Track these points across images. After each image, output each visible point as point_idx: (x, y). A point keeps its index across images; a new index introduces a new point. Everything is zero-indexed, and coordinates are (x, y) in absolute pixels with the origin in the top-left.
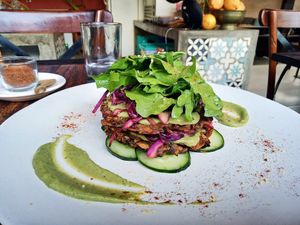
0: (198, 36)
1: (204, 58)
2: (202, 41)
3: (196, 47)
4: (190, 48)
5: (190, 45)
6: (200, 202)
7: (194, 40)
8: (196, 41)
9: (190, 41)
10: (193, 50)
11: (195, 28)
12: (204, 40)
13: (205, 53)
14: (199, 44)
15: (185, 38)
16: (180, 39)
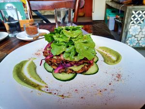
0: (139, 9)
1: (142, 22)
2: (141, 12)
3: (137, 16)
4: (133, 16)
5: (133, 14)
6: (63, 96)
7: (136, 12)
8: (137, 12)
9: (134, 12)
10: (134, 17)
11: (138, 5)
12: (143, 11)
13: (142, 19)
14: (139, 14)
15: (130, 10)
16: (127, 11)
